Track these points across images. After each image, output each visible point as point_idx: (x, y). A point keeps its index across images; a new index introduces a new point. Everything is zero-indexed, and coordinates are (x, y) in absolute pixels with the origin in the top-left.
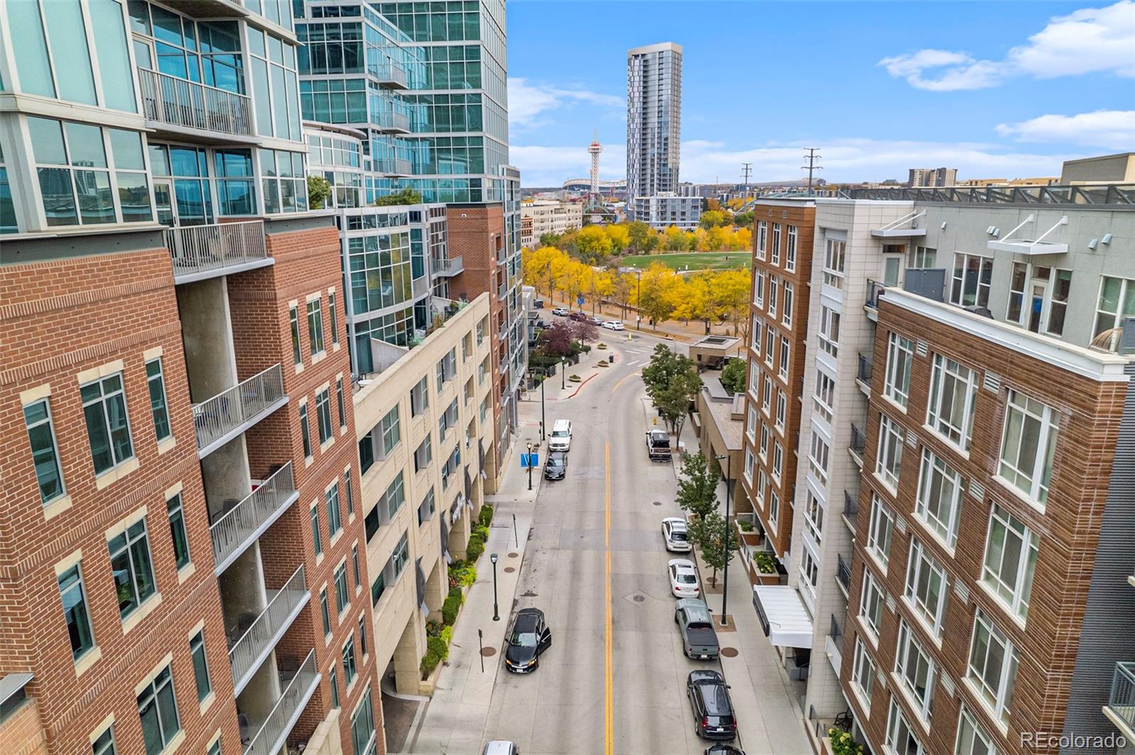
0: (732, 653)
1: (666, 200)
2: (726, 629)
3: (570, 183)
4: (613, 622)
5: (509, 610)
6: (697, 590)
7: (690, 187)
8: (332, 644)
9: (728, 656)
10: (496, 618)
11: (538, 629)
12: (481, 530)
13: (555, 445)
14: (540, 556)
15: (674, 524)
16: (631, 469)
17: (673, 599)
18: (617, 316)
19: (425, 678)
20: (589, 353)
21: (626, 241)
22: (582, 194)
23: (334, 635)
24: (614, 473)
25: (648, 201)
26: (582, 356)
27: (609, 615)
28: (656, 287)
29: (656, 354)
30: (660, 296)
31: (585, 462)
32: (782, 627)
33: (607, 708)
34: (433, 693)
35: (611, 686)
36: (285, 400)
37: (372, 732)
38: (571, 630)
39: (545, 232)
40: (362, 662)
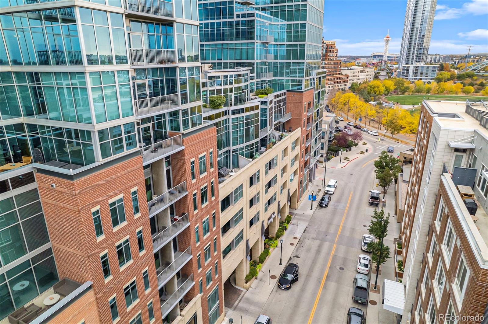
0: (374, 303)
1: (418, 67)
2: (375, 292)
3: (374, 54)
4: (327, 276)
5: (287, 262)
6: (368, 271)
7: (438, 57)
8: (201, 272)
9: (371, 304)
10: (281, 264)
11: (294, 273)
12: (285, 225)
13: (328, 191)
14: (306, 240)
15: (367, 239)
16: (358, 208)
17: (356, 272)
18: (376, 128)
19: (246, 283)
20: (357, 146)
21: (392, 88)
22: (380, 60)
23: (202, 269)
24: (350, 207)
25: (408, 67)
26: (353, 148)
27: (326, 273)
28: (396, 118)
29: (382, 155)
30: (397, 122)
31: (339, 201)
32: (390, 302)
33: (312, 313)
34: (248, 289)
35: (317, 304)
36: (187, 193)
37: (217, 301)
38: (308, 276)
39: (354, 81)
40: (215, 277)
